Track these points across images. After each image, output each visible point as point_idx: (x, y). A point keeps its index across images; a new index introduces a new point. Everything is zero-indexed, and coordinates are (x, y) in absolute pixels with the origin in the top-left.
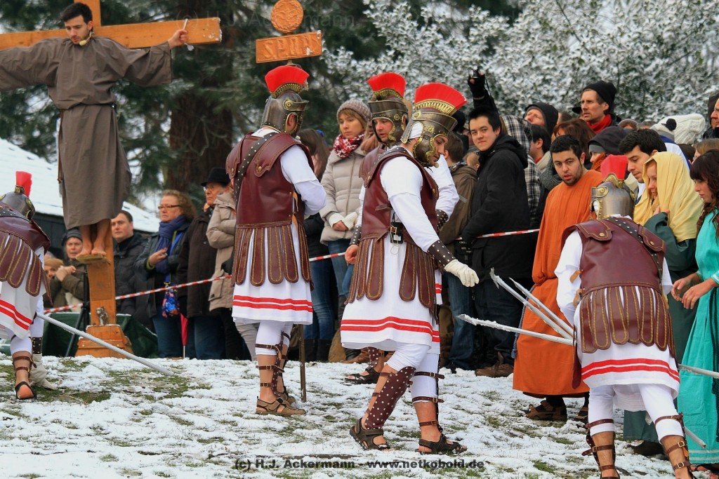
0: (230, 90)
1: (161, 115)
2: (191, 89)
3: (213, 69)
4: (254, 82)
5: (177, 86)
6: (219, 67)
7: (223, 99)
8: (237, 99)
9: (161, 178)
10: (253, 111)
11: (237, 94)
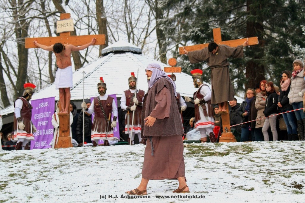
0: (263, 59)
1: (243, 68)
2: (251, 60)
3: (258, 53)
4: (270, 56)
5: (247, 59)
6: (259, 52)
7: (261, 62)
8: (266, 62)
9: (244, 87)
10: (271, 65)
11: (265, 60)
